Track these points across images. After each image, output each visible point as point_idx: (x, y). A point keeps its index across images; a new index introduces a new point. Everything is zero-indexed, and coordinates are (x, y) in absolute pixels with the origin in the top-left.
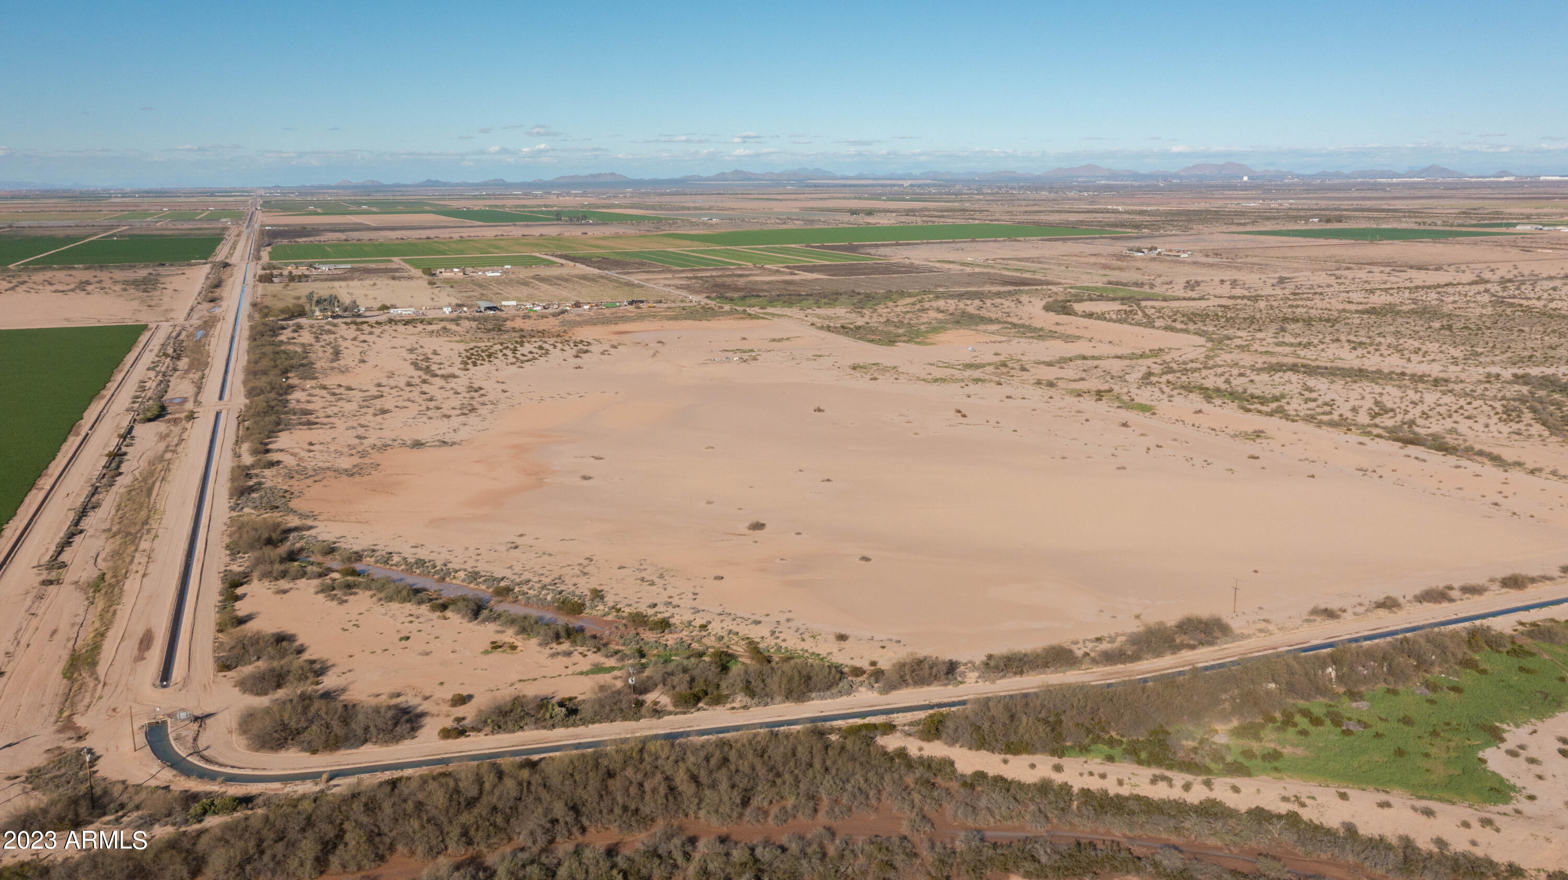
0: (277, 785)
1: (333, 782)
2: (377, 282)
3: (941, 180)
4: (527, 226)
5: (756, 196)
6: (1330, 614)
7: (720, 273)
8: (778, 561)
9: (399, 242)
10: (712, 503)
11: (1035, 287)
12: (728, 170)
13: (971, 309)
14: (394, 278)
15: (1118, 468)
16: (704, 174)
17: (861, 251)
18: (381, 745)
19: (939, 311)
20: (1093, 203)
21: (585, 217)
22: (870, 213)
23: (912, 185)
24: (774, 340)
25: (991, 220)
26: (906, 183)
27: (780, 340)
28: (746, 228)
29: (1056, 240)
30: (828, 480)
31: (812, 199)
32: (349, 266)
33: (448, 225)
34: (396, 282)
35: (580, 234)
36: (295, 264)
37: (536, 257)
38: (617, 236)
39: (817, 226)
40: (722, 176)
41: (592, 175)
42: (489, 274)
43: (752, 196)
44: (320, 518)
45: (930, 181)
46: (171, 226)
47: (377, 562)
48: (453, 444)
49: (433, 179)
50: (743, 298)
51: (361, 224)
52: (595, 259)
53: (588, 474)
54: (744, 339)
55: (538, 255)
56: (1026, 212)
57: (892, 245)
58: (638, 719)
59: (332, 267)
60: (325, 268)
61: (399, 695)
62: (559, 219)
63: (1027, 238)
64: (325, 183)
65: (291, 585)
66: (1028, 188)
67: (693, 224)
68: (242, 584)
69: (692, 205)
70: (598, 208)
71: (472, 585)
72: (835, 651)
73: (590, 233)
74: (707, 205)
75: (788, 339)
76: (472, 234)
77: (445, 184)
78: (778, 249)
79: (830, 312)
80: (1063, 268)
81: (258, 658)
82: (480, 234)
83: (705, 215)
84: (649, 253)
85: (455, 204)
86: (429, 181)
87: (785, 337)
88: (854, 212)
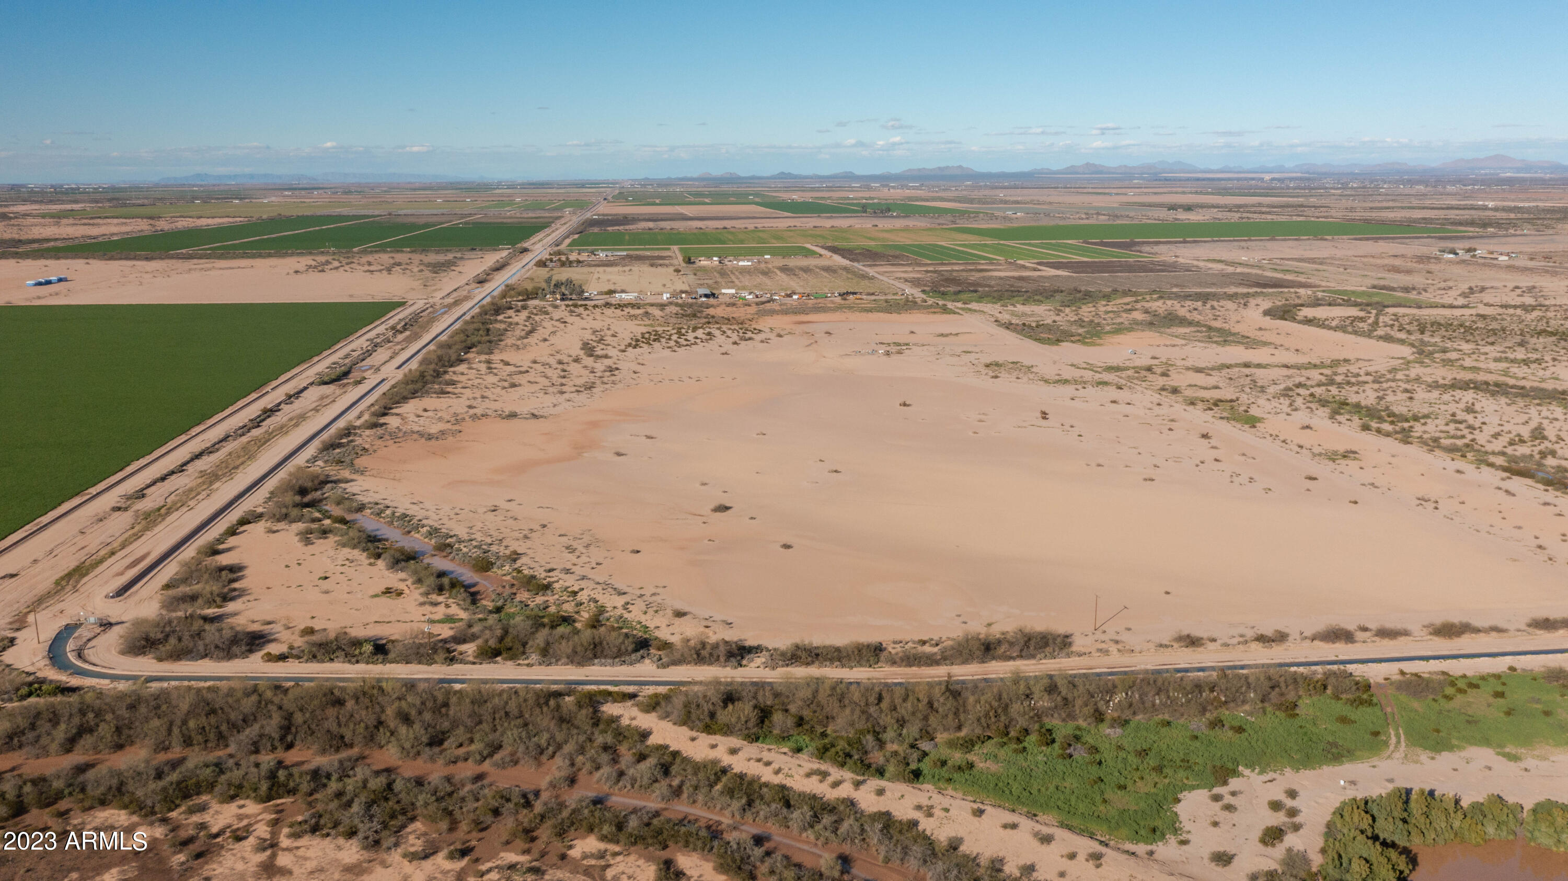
0: (107, 681)
1: (148, 685)
2: (633, 268)
3: (1314, 173)
4: (831, 217)
5: (1090, 190)
6: (1192, 642)
7: (962, 268)
8: (706, 542)
9: (696, 231)
10: (706, 484)
11: (1281, 290)
12: (1079, 162)
13: (1182, 312)
14: (652, 265)
15: (1145, 480)
16: (1055, 168)
17: (1138, 248)
18: (215, 661)
19: (1147, 312)
20: (1466, 198)
21: (889, 210)
22: (1188, 208)
23: (1273, 179)
24: (942, 335)
25: (1318, 217)
26: (1267, 177)
27: (947, 335)
28: (1045, 222)
29: (1368, 239)
30: (836, 471)
31: (1146, 194)
32: (625, 253)
33: (758, 215)
34: (653, 269)
35: (870, 226)
36: (579, 250)
37: (804, 248)
38: (906, 229)
39: (1119, 222)
40: (1072, 170)
41: (939, 168)
42: (741, 263)
43: (1085, 190)
44: (367, 473)
45: (1299, 175)
46: (518, 215)
47: (372, 513)
48: (542, 417)
49: (786, 172)
50: (957, 293)
51: (682, 214)
52: (857, 251)
53: (622, 451)
54: (912, 332)
55: (808, 246)
56: (1371, 208)
57: (1180, 242)
58: (431, 664)
59: (610, 254)
60: (602, 255)
61: (269, 623)
62: (865, 212)
63: (1336, 237)
64: (689, 175)
65: (287, 527)
66: (1403, 182)
67: (993, 217)
68: (250, 523)
69: (1012, 199)
70: (917, 200)
71: (426, 540)
72: (663, 626)
73: (880, 226)
74: (1028, 199)
75: (957, 334)
76: (766, 225)
77: (796, 177)
78: (1054, 245)
79: (1027, 309)
80: (1342, 270)
81: (198, 582)
82: (774, 225)
83: (1010, 209)
84: (919, 246)
85: (785, 196)
86: (783, 173)
87: (954, 332)
88: (1173, 207)
